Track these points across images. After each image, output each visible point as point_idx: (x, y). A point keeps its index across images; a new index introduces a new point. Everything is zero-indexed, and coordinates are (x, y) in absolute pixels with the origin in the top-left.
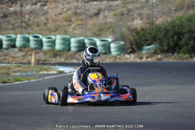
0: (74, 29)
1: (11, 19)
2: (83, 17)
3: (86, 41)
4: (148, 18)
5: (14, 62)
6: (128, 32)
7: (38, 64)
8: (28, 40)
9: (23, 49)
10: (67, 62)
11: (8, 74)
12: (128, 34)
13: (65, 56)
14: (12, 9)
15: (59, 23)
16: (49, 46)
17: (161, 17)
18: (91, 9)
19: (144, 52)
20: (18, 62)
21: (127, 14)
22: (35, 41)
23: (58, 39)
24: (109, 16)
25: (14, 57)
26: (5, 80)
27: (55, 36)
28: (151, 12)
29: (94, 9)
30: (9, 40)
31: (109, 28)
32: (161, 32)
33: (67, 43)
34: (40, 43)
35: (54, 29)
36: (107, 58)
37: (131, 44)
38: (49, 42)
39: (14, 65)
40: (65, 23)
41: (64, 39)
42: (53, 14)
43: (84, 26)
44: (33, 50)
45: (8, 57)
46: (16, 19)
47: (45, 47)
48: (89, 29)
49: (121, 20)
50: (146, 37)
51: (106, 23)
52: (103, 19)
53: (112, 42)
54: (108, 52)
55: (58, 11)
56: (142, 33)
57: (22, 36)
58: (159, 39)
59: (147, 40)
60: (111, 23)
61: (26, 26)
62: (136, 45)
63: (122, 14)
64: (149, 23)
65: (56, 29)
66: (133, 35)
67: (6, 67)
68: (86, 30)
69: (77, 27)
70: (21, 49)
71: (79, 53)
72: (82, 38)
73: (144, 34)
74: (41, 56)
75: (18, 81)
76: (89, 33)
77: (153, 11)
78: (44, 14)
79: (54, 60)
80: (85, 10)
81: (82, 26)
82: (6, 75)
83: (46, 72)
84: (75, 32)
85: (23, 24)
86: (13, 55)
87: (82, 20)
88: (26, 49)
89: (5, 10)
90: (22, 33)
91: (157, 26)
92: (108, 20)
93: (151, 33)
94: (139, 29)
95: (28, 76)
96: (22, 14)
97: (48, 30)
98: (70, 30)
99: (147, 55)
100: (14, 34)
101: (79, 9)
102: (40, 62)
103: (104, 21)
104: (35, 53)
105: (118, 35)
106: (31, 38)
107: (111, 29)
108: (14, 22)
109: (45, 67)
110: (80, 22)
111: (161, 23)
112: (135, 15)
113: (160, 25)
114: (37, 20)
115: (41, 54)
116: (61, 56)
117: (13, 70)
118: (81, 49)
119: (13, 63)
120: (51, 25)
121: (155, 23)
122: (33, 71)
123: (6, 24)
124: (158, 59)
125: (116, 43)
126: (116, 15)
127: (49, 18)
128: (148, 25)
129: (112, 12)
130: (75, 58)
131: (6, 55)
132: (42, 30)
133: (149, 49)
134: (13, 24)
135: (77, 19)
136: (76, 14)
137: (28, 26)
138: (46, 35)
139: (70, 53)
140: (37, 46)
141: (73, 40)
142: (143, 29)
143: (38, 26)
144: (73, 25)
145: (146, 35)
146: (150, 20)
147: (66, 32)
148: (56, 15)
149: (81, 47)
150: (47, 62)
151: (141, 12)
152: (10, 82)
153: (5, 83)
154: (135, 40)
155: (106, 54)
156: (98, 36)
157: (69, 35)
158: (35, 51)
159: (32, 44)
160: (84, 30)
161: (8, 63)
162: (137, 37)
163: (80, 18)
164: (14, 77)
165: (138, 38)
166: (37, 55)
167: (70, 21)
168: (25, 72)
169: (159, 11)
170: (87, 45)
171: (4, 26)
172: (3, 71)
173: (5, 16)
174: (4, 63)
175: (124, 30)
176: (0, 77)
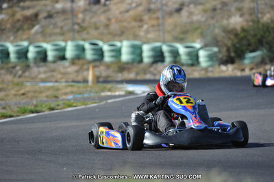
0: (147, 32)
1: (59, 20)
2: (159, 14)
3: (165, 48)
4: (251, 14)
5: (63, 80)
6: (223, 34)
7: (98, 82)
8: (83, 49)
9: (76, 61)
10: (139, 78)
11: (56, 97)
12: (223, 37)
13: (135, 70)
14: (59, 6)
15: (125, 24)
16: (112, 56)
17: (269, 12)
18: (170, 3)
19: (247, 62)
20: (71, 80)
21: (221, 9)
22: (94, 49)
23: (125, 46)
24: (196, 12)
25: (63, 74)
26: (52, 106)
27: (121, 41)
28: (255, 6)
29: (175, 3)
30: (56, 50)
31: (196, 29)
32: (270, 32)
33: (137, 51)
34: (100, 53)
35: (119, 33)
36: (194, 71)
37: (228, 50)
38: (112, 51)
39: (64, 84)
40: (134, 24)
41: (133, 47)
42: (117, 12)
43: (161, 28)
44: (89, 62)
45: (55, 74)
46: (65, 19)
47: (108, 58)
48: (169, 32)
49: (213, 18)
50: (248, 40)
51: (192, 23)
52: (188, 17)
53: (201, 48)
54: (195, 63)
55: (123, 7)
56: (242, 35)
57: (74, 43)
58: (267, 43)
59: (249, 45)
60: (199, 22)
61: (79, 30)
62: (235, 52)
63: (214, 10)
64: (253, 21)
65: (122, 33)
66: (230, 39)
67: (53, 87)
68: (164, 32)
69: (151, 29)
70: (73, 62)
71: (155, 66)
72: (158, 44)
73: (245, 37)
74: (102, 71)
75: (70, 106)
76: (168, 37)
77: (257, 4)
78: (104, 12)
79: (120, 77)
80: (162, 5)
81: (158, 27)
82: (54, 99)
83: (109, 94)
85: (76, 27)
86: (62, 70)
87: (158, 18)
88: (81, 62)
89: (49, 8)
90: (73, 39)
91: (263, 25)
92: (195, 18)
93: (255, 35)
94: (239, 28)
95: (85, 99)
96: (73, 12)
97: (110, 33)
98: (142, 34)
99: (251, 66)
100: (63, 40)
101: (153, 3)
102: (101, 80)
103: (189, 20)
104: (94, 67)
105: (209, 38)
106: (87, 46)
107: (199, 31)
108: (62, 24)
109: (109, 86)
110: (155, 22)
111: (269, 21)
112: (233, 9)
113: (268, 23)
114: (94, 20)
115: (102, 68)
116: (129, 70)
117: (63, 91)
118: (157, 59)
119: (61, 82)
120: (114, 27)
121: (262, 21)
122: (91, 92)
123: (51, 27)
125: (207, 50)
126: (205, 11)
127: (111, 16)
128: (251, 24)
129: (200, 7)
130: (150, 72)
131: (53, 71)
132: (102, 34)
133: (254, 57)
134: (62, 28)
135: (150, 18)
136: (149, 10)
137: (82, 29)
138: (108, 41)
139: (142, 66)
140: (96, 57)
141: (146, 48)
142: (243, 30)
143: (97, 28)
144: (145, 27)
145: (249, 37)
146: (253, 17)
147: (136, 37)
148: (121, 13)
149: (158, 56)
150: (109, 79)
151: (240, 5)
152: (59, 108)
153: (52, 109)
154: (234, 45)
155: (192, 65)
156: (181, 40)
157: (140, 40)
158: (94, 64)
159: (89, 55)
160: (161, 33)
161: (56, 82)
162: (236, 41)
164: (65, 102)
165: (238, 43)
166: (96, 69)
167: (141, 20)
168: (80, 94)
169: (266, 4)
170: (167, 54)
171: (49, 31)
172: (49, 93)
173: (50, 16)
174: (51, 82)
175: (217, 31)
176: (46, 101)
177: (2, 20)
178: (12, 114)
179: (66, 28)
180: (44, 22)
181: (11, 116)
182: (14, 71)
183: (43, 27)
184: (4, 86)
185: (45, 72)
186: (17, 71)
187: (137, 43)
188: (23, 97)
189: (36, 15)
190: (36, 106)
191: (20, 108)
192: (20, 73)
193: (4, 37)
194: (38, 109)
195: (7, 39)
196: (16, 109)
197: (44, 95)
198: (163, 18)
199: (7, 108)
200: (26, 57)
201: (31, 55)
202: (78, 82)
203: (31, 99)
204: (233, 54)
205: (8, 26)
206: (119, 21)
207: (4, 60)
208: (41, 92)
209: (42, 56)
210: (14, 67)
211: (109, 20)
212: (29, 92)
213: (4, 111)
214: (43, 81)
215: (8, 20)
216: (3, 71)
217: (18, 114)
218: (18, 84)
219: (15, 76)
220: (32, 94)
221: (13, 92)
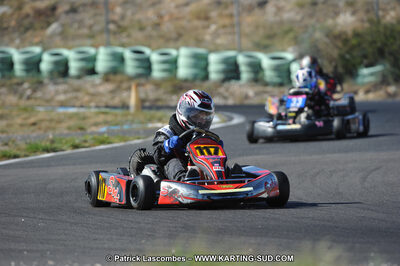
0: (216, 35)
1: (87, 17)
2: (234, 10)
3: (241, 59)
4: (368, 11)
5: (93, 104)
6: (326, 40)
7: (144, 108)
8: (121, 59)
9: (112, 77)
11: (82, 129)
12: (327, 44)
15: (184, 23)
16: (165, 70)
17: (394, 9)
19: (360, 80)
20: (103, 104)
21: (324, 3)
22: (137, 60)
23: (184, 56)
24: (288, 7)
25: (93, 95)
26: (77, 142)
27: (177, 49)
30: (82, 60)
31: (287, 32)
32: (395, 39)
33: (201, 63)
34: (146, 65)
35: (174, 35)
38: (164, 62)
40: (197, 23)
41: (196, 57)
42: (173, 5)
43: (236, 29)
44: (131, 78)
45: (80, 95)
46: (95, 15)
47: (157, 73)
48: (247, 35)
49: (311, 16)
50: (364, 49)
51: (281, 23)
52: (276, 14)
53: (294, 60)
54: (286, 81)
56: (354, 42)
57: (108, 50)
58: (391, 54)
59: (365, 56)
60: (292, 22)
61: (116, 31)
62: (345, 67)
63: (314, 4)
65: (179, 36)
66: (337, 47)
67: (76, 114)
68: (240, 36)
69: (222, 31)
70: (107, 78)
71: (226, 84)
72: (231, 53)
73: (359, 45)
74: (149, 92)
75: (102, 142)
76: (246, 43)
78: (154, 4)
79: (175, 100)
81: (233, 28)
82: (79, 132)
83: (159, 125)
84: (219, 41)
85: (112, 27)
86: (92, 90)
87: (231, 16)
88: (119, 77)
90: (107, 44)
91: (386, 27)
92: (286, 16)
93: (374, 42)
94: (350, 33)
95: (124, 133)
96: (107, 5)
97: (161, 37)
98: (208, 37)
99: (367, 87)
100: (93, 46)
102: (147, 104)
103: (278, 18)
104: (138, 85)
105: (306, 46)
106: (128, 54)
107: (291, 35)
108: (91, 22)
109: (159, 114)
110: (227, 21)
111: (394, 22)
112: (341, 4)
113: (392, 25)
114: (139, 16)
115: (149, 87)
117: (92, 121)
118: (230, 75)
119: (90, 107)
120: (168, 27)
121: (384, 21)
122: (132, 122)
123: (76, 25)
124: (389, 95)
126: (301, 6)
127: (163, 12)
128: (367, 25)
130: (219, 94)
131: (77, 90)
132: (150, 37)
133: (372, 75)
134: (91, 27)
135: (221, 15)
136: (219, 3)
137: (121, 29)
138: (158, 48)
139: (206, 85)
140: (140, 71)
141: (213, 58)
142: (357, 35)
143: (142, 29)
144: (213, 27)
145: (365, 45)
146: (372, 16)
147: (199, 42)
148: (177, 7)
149: (231, 71)
150: (160, 104)
152: (87, 144)
153: (76, 147)
154: (342, 57)
155: (281, 85)
156: (264, 48)
157: (205, 47)
158: (138, 81)
159: (131, 67)
160: (236, 37)
161: (82, 106)
162: (345, 50)
163: (227, 12)
164: (96, 136)
165: (348, 52)
166: (141, 89)
167: (207, 18)
168: (117, 125)
170: (243, 68)
171: (72, 31)
172: (72, 123)
173: (73, 10)
174: (74, 106)
175: (318, 35)
176: (67, 135)
177: (4, 14)
178: (18, 153)
179: (97, 28)
180: (64, 19)
181: (16, 157)
182: (20, 89)
183: (63, 25)
184: (6, 111)
185: (65, 92)
186: (25, 90)
187: (201, 51)
188: (33, 128)
189: (54, 8)
190: (53, 142)
191: (30, 144)
192: (29, 92)
193: (6, 39)
194: (55, 145)
195: (11, 43)
196: (23, 145)
197: (64, 125)
198: (239, 14)
199: (10, 143)
200: (38, 70)
201: (45, 66)
202: (115, 107)
203: (46, 131)
204: (341, 70)
205: (13, 23)
206: (174, 18)
207: (7, 73)
208: (59, 122)
209: (62, 69)
210: (20, 84)
211: (160, 17)
212: (42, 121)
213: (6, 148)
214: (63, 105)
215: (12, 15)
216: (4, 90)
217: (27, 153)
218: (25, 109)
219: (21, 97)
220: (47, 124)
221: (19, 121)
